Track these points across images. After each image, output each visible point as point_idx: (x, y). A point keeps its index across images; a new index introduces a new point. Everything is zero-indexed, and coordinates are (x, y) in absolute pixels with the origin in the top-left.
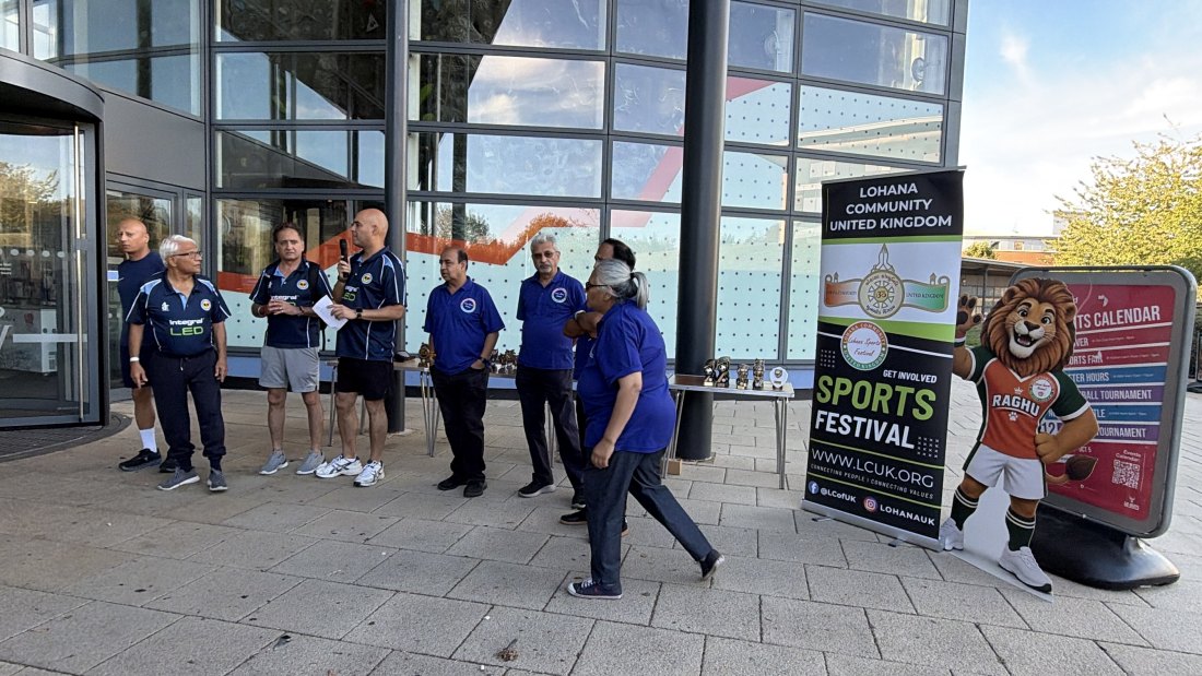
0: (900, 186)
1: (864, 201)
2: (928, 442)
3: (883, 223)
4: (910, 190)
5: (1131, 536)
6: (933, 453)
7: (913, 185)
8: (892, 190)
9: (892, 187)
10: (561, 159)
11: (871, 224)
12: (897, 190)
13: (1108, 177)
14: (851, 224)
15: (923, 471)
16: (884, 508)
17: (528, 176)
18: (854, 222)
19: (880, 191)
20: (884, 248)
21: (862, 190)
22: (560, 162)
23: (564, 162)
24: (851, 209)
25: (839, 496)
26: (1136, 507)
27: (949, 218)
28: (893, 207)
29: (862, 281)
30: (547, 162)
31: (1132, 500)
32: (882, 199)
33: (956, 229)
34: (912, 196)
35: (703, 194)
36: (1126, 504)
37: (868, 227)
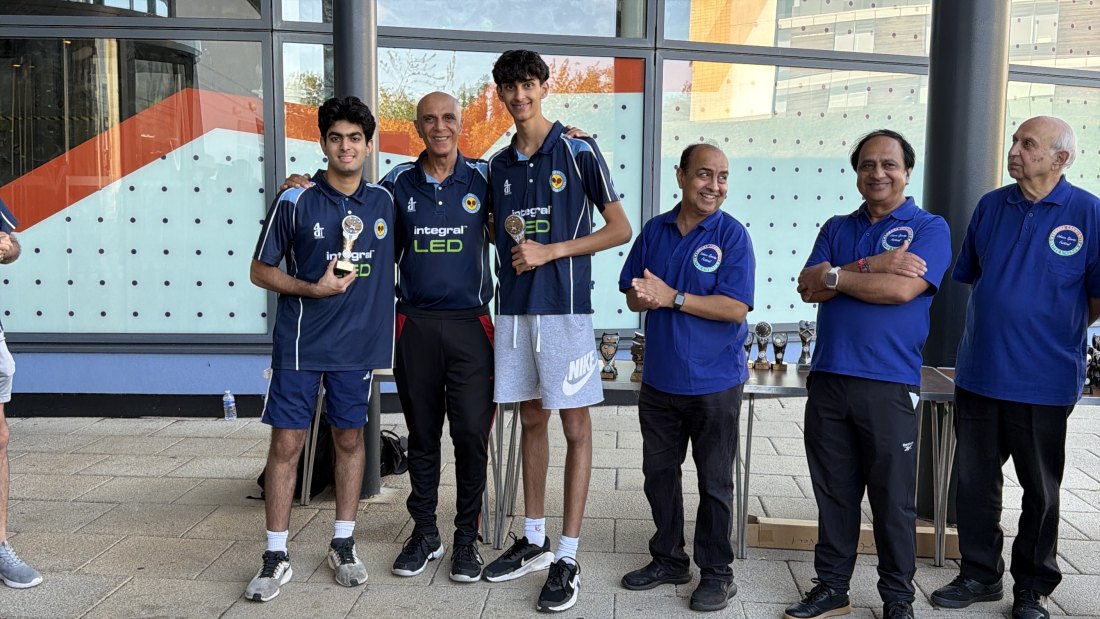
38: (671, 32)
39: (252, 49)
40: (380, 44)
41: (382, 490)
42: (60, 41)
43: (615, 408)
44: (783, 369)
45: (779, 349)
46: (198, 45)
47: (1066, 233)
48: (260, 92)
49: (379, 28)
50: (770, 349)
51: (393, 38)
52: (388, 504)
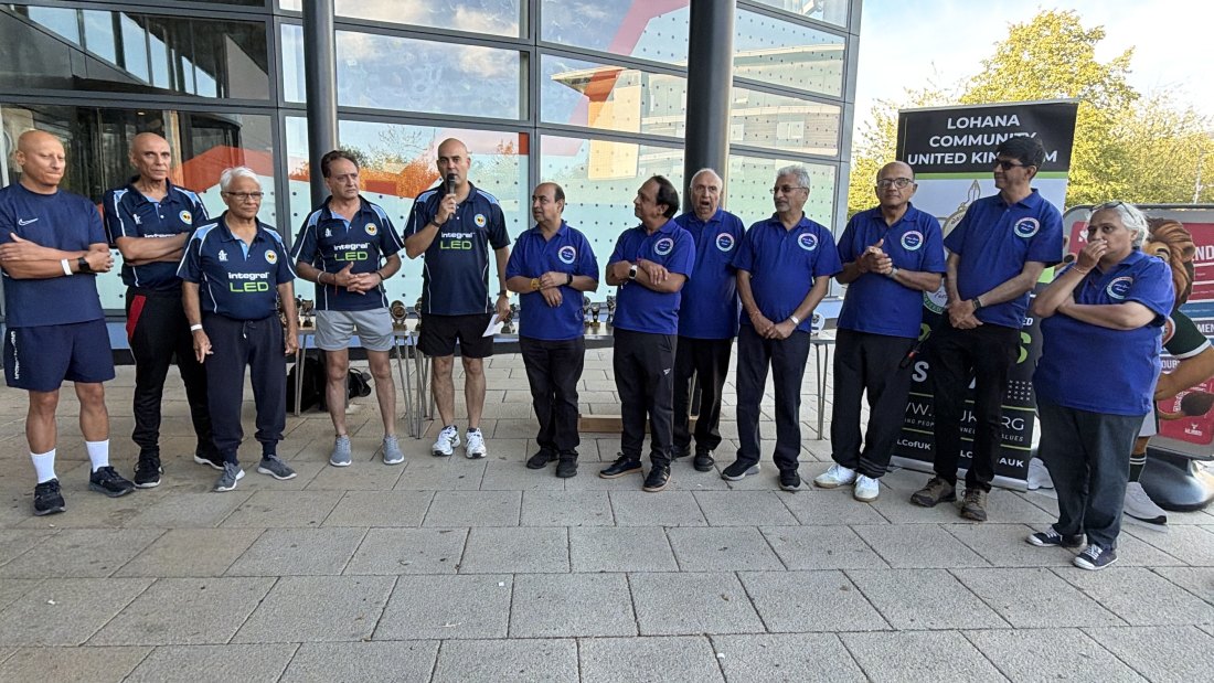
0: (998, 118)
1: (953, 133)
2: (1020, 385)
3: (975, 158)
4: (1011, 122)
5: (1192, 459)
6: (1025, 396)
7: (1014, 117)
8: (988, 121)
9: (989, 118)
10: (434, 72)
11: (960, 158)
12: (994, 123)
13: (884, 118)
14: (936, 158)
15: (1013, 414)
16: (965, 453)
17: (397, 92)
18: (939, 155)
19: (973, 122)
20: (976, 185)
21: (950, 120)
22: (434, 77)
23: (438, 77)
24: (935, 142)
25: (911, 444)
26: (1199, 433)
27: (1055, 154)
28: (989, 140)
29: (947, 220)
30: (418, 77)
31: (1195, 426)
32: (975, 131)
33: (1063, 163)
34: (1013, 128)
35: (712, 120)
36: (1187, 431)
37: (957, 162)
38: (545, 118)
39: (266, 120)
40: (339, 118)
41: (350, 406)
42: (137, 110)
43: (513, 355)
44: (598, 325)
45: (595, 313)
46: (239, 119)
47: (724, 238)
48: (271, 149)
49: (338, 107)
50: (590, 312)
51: (347, 114)
52: (352, 414)
